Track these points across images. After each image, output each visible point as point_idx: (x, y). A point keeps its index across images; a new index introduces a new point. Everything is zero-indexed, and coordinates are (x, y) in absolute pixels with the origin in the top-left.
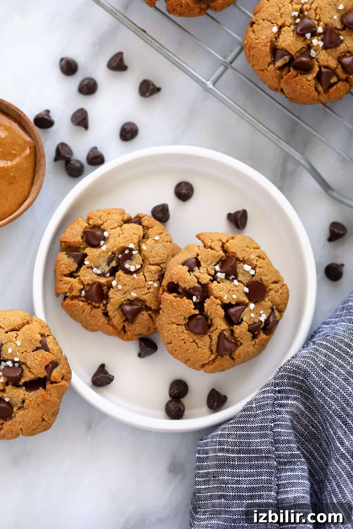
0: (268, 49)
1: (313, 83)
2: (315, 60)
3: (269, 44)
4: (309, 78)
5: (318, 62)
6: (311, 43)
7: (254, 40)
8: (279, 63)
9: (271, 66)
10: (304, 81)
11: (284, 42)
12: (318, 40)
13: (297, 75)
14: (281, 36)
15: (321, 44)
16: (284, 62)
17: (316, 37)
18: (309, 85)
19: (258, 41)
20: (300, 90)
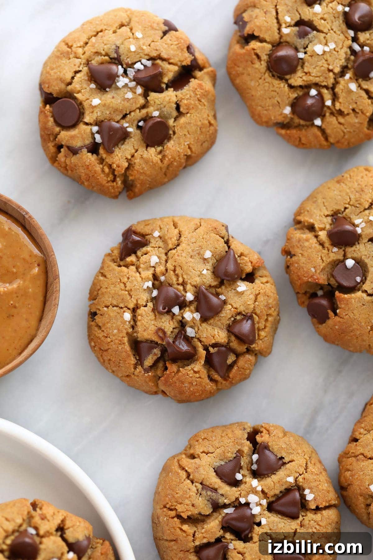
0: (127, 347)
1: (204, 373)
2: (196, 340)
3: (126, 339)
4: (196, 369)
5: (201, 341)
6: (183, 318)
7: (103, 338)
8: (149, 362)
9: (139, 369)
10: (191, 375)
11: (145, 330)
12: (192, 312)
13: (178, 371)
14: (139, 323)
15: (197, 316)
16: (155, 358)
17: (187, 309)
18: (200, 377)
19: (109, 340)
20: (189, 389)
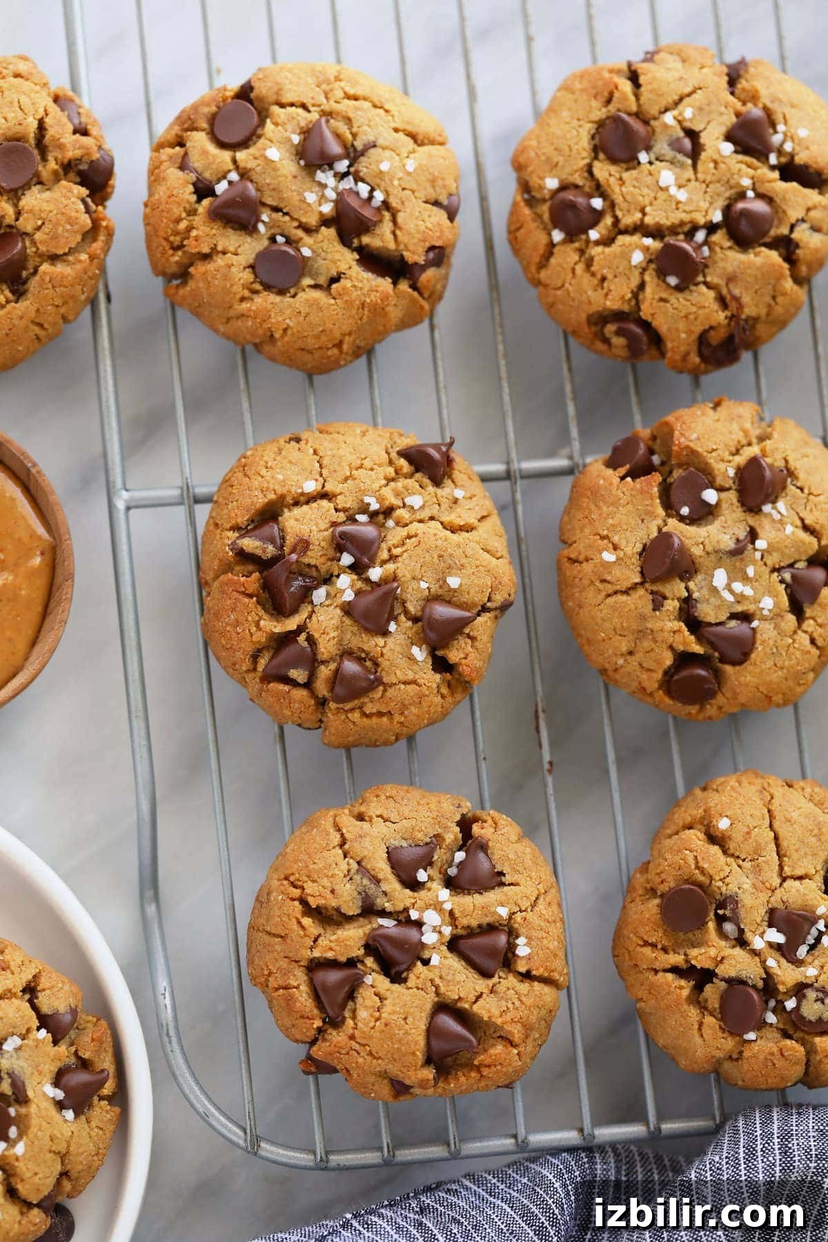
0: (260, 501)
1: (260, 637)
2: (310, 609)
3: (272, 496)
4: (262, 623)
5: (310, 617)
6: (338, 576)
7: (262, 463)
8: (250, 544)
9: (233, 535)
10: (250, 618)
11: (297, 520)
12: (352, 586)
13: (250, 596)
14: (305, 508)
15: (349, 596)
16: (258, 552)
17: (355, 577)
18: (251, 635)
19: (263, 472)
20: (227, 624)
